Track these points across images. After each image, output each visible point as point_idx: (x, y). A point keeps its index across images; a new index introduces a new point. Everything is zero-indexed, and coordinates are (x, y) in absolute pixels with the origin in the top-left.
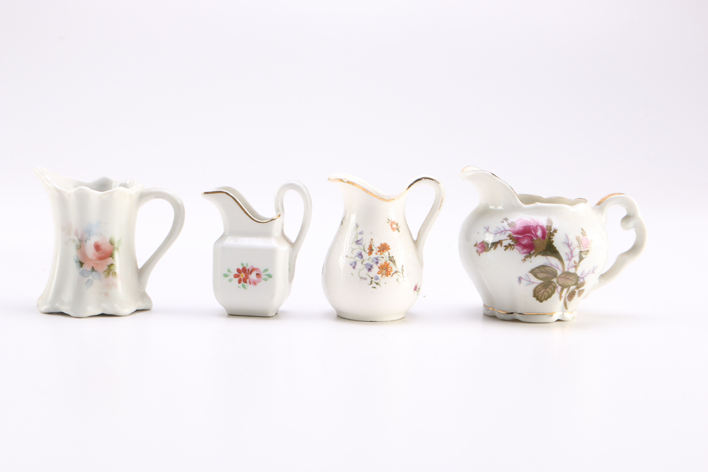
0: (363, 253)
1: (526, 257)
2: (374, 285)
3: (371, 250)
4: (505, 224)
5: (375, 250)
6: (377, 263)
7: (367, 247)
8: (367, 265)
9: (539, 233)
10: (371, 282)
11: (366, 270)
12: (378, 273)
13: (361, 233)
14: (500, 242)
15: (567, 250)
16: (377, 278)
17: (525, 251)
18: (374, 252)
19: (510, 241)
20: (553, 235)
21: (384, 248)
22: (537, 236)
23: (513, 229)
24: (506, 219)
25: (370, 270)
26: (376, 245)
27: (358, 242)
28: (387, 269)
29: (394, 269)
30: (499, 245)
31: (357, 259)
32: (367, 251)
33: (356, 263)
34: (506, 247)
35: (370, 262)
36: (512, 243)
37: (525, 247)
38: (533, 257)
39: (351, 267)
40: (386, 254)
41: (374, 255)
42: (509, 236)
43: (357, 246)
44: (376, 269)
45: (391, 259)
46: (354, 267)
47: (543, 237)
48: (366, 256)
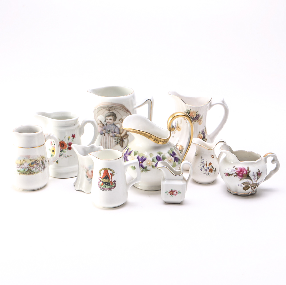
0: (204, 166)
1: (241, 179)
2: (208, 175)
3: (206, 165)
4: (234, 168)
5: (208, 165)
6: (208, 169)
7: (205, 164)
8: (205, 170)
9: (245, 172)
10: (207, 175)
11: (205, 171)
12: (209, 172)
13: (203, 160)
14: (233, 174)
15: (254, 177)
16: (208, 173)
17: (240, 177)
18: (207, 166)
19: (236, 174)
20: (249, 173)
21: (210, 164)
22: (244, 173)
23: (237, 170)
24: (235, 167)
25: (206, 171)
26: (208, 163)
27: (202, 163)
28: (211, 170)
29: (213, 170)
30: (232, 175)
31: (202, 168)
32: (205, 165)
33: (202, 169)
34: (234, 176)
35: (206, 169)
36: (236, 175)
37: (240, 176)
38: (243, 179)
39: (201, 170)
40: (211, 166)
41: (207, 167)
42: (236, 173)
43: (202, 164)
44: (208, 171)
45: (212, 167)
46: (202, 170)
47: (246, 173)
48: (205, 167)
